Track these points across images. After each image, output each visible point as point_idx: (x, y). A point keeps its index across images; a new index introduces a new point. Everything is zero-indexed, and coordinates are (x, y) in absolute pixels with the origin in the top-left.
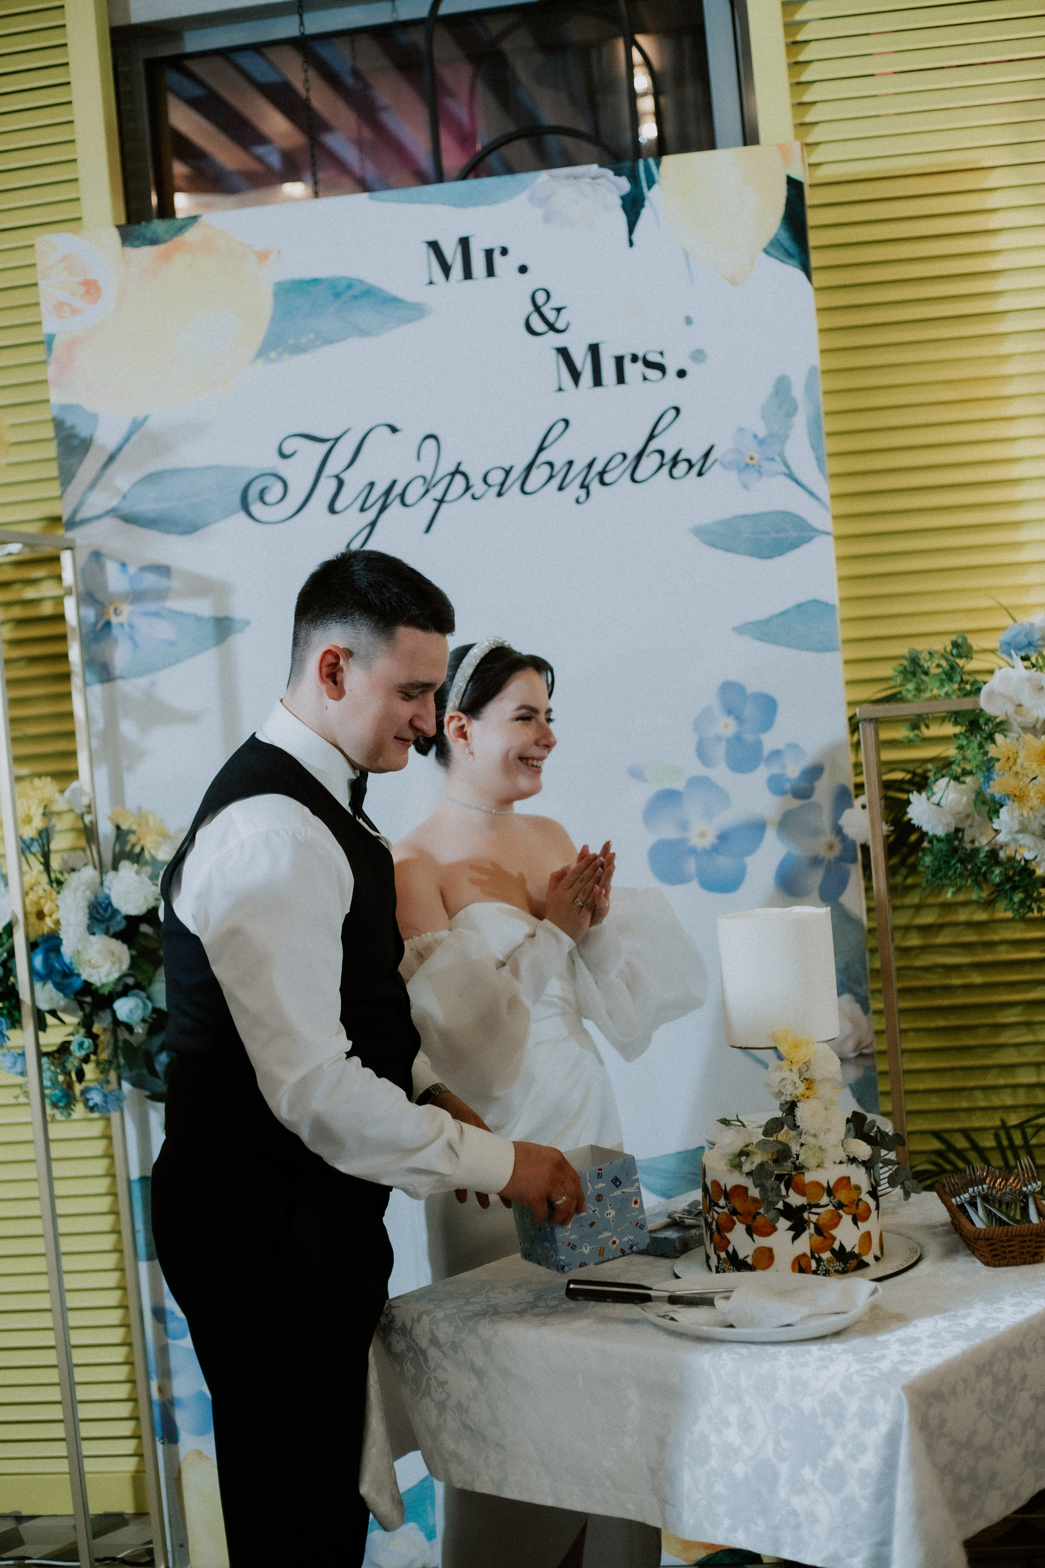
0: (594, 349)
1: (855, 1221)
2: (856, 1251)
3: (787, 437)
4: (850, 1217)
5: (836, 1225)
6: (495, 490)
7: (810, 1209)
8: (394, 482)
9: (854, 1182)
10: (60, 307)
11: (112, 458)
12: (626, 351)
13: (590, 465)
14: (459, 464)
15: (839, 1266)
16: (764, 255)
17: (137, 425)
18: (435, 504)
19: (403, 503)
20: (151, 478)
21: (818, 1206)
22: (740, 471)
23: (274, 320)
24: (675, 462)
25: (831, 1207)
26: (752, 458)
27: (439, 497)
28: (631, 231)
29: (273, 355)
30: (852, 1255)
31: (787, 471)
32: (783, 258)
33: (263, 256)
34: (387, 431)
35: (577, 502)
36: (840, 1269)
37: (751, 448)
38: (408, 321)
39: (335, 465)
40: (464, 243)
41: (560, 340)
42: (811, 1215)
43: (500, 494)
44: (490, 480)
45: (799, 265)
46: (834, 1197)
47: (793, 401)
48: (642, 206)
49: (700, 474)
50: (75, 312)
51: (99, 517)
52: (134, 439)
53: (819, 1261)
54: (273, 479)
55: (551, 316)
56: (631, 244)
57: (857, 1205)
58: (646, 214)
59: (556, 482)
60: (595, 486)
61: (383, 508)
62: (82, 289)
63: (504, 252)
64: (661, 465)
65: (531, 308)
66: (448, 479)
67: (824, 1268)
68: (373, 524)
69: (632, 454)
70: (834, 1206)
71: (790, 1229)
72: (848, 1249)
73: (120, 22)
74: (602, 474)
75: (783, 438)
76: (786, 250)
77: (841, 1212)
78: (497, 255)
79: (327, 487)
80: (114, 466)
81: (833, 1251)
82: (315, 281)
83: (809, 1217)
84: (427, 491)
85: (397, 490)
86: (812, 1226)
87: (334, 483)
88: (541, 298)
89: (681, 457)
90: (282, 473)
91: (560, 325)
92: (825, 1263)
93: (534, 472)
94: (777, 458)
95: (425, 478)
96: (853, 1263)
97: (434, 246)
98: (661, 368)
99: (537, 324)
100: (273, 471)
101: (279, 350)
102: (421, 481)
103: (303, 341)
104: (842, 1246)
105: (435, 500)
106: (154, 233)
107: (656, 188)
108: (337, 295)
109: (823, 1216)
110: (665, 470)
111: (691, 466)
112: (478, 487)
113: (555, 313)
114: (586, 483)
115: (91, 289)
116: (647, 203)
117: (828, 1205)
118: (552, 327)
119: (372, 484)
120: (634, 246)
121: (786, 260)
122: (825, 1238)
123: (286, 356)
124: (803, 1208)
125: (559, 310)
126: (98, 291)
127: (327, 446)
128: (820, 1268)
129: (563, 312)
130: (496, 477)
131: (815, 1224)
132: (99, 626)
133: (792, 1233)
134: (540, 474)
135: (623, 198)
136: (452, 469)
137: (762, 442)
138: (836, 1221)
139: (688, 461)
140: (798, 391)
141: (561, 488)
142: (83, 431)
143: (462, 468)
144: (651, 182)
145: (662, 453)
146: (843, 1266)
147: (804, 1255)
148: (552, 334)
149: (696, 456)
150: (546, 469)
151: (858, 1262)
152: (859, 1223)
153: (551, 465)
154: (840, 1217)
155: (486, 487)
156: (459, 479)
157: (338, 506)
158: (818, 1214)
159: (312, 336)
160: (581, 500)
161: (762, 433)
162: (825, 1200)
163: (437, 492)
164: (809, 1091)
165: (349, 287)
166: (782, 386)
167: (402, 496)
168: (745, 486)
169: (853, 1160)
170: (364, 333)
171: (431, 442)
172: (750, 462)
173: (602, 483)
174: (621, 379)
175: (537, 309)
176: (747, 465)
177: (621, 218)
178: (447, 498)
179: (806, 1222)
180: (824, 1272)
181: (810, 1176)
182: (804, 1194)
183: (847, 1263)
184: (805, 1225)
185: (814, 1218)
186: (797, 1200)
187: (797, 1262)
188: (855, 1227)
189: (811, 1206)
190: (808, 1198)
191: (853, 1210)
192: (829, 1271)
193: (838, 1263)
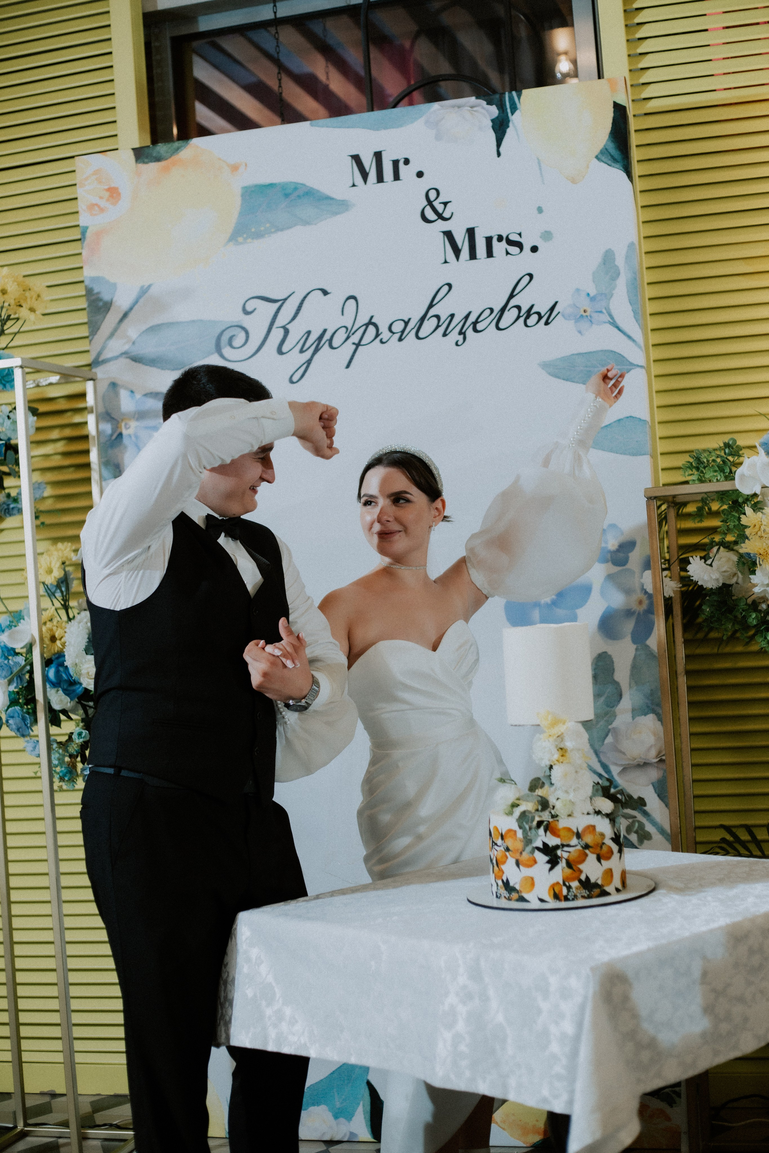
0: (471, 232)
1: (599, 859)
2: (600, 882)
3: (612, 295)
4: (594, 856)
5: (583, 861)
6: (397, 336)
7: (563, 848)
8: (325, 331)
9: (599, 829)
10: (92, 207)
11: (125, 315)
12: (493, 233)
13: (467, 317)
14: (372, 317)
15: (585, 893)
16: (595, 160)
17: (144, 291)
18: (354, 347)
19: (331, 347)
20: (153, 329)
21: (568, 846)
22: (577, 321)
23: (242, 214)
24: (529, 314)
25: (579, 848)
26: (585, 311)
27: (357, 342)
28: (499, 145)
29: (240, 239)
30: (596, 885)
31: (611, 321)
32: (609, 162)
33: (235, 168)
34: (320, 292)
35: (457, 344)
36: (586, 895)
37: (585, 304)
38: (336, 214)
39: (283, 319)
40: (378, 156)
41: (445, 226)
42: (563, 853)
43: (400, 339)
44: (394, 329)
45: (621, 168)
46: (582, 840)
47: (617, 268)
48: (508, 127)
49: (547, 323)
50: (102, 210)
51: (116, 358)
52: (142, 301)
53: (569, 888)
54: (239, 330)
55: (440, 208)
56: (499, 154)
57: (601, 847)
58: (510, 132)
59: (441, 330)
60: (470, 332)
61: (316, 350)
62: (107, 194)
63: (407, 162)
64: (519, 317)
65: (426, 203)
66: (364, 328)
67: (573, 894)
68: (309, 362)
69: (497, 309)
70: (582, 847)
71: (548, 862)
72: (593, 880)
73: (150, 9)
74: (475, 324)
75: (608, 296)
76: (612, 156)
77: (587, 851)
78: (401, 164)
79: (277, 334)
80: (126, 321)
81: (580, 881)
82: (271, 185)
83: (562, 855)
84: (348, 338)
85: (327, 336)
86: (564, 861)
87: (282, 332)
88: (432, 195)
89: (533, 311)
90: (245, 325)
91: (446, 215)
92: (574, 890)
93: (426, 323)
94: (604, 311)
95: (347, 329)
96: (597, 891)
97: (357, 159)
98: (519, 245)
99: (430, 214)
100: (239, 324)
101: (245, 236)
102: (344, 329)
103: (262, 229)
104: (587, 878)
105: (354, 344)
106: (159, 153)
107: (517, 113)
108: (287, 196)
109: (573, 853)
110: (522, 320)
111: (540, 317)
112: (385, 334)
113: (442, 206)
114: (463, 331)
115: (114, 193)
116: (511, 124)
117: (577, 845)
118: (440, 216)
119: (309, 333)
120: (501, 157)
121: (613, 164)
122: (574, 870)
123: (249, 240)
124: (557, 847)
125: (445, 204)
126: (119, 194)
127: (278, 305)
128: (570, 894)
129: (449, 205)
130: (398, 327)
131: (566, 859)
132: (114, 437)
133: (548, 865)
134: (430, 324)
135: (493, 121)
136: (366, 321)
137: (593, 299)
138: (583, 857)
139: (539, 314)
140: (620, 261)
141: (445, 335)
142: (106, 297)
143: (373, 320)
144: (514, 109)
145: (519, 308)
146: (588, 893)
147: (558, 883)
148: (440, 220)
149: (544, 310)
150: (434, 320)
151: (601, 890)
152: (602, 861)
153: (438, 317)
154: (587, 855)
155: (391, 334)
156: (371, 328)
157: (285, 349)
158: (569, 852)
159: (268, 225)
160: (459, 343)
161: (593, 292)
162: (574, 841)
163: (355, 338)
164: (563, 758)
165: (296, 189)
166: (608, 257)
167: (330, 340)
168: (580, 332)
169: (598, 813)
170: (306, 223)
171: (352, 302)
172: (584, 314)
173: (475, 330)
174: (490, 254)
175: (430, 203)
176: (582, 316)
177: (492, 136)
178: (363, 343)
179: (559, 857)
180: (573, 897)
181: (563, 823)
182: (558, 836)
183: (592, 891)
184: (559, 860)
185: (565, 855)
186: (552, 841)
187: (552, 889)
188: (599, 864)
189: (563, 846)
190: (561, 840)
191: (598, 851)
192: (577, 896)
193: (584, 891)
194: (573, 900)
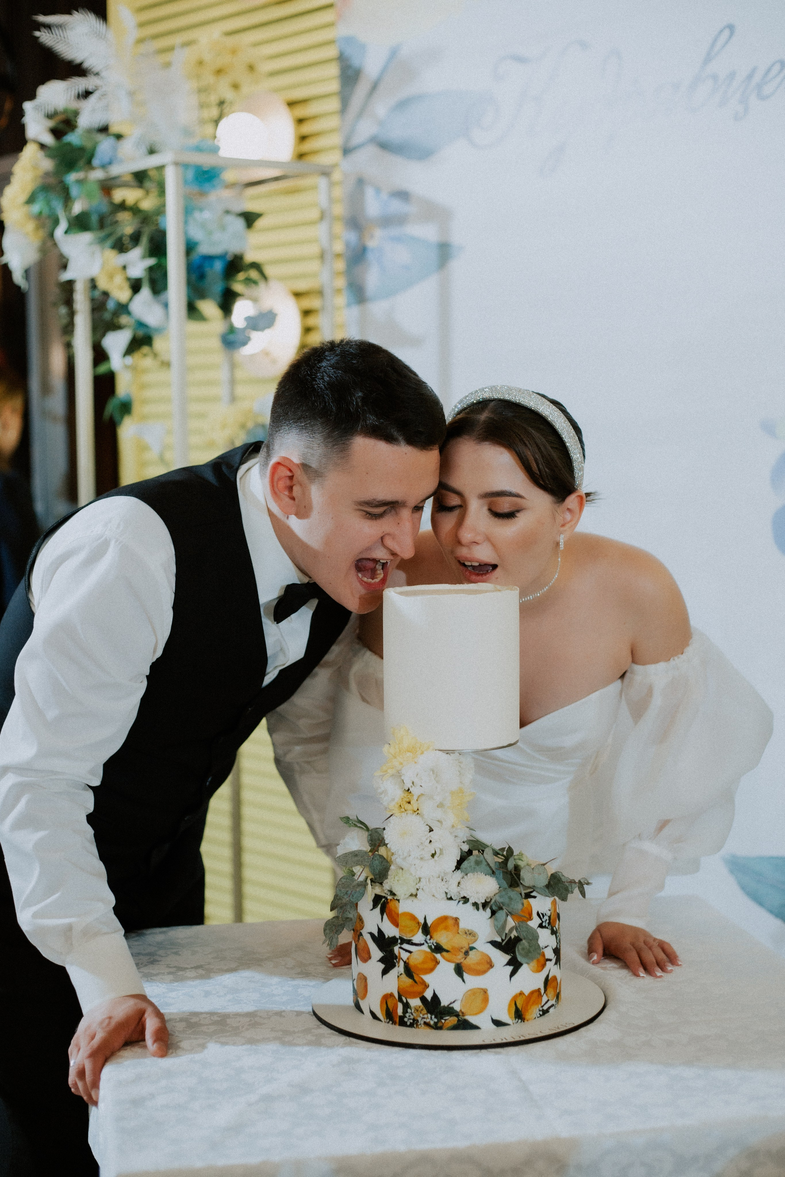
1: (459, 970)
2: (457, 1007)
4: (451, 967)
5: (432, 970)
7: (401, 943)
9: (462, 925)
13: (750, 77)
15: (432, 1020)
17: (393, 54)
20: (402, 104)
21: (409, 942)
25: (425, 948)
30: (450, 1011)
36: (432, 1023)
42: (401, 951)
46: (431, 937)
51: (363, 145)
52: (390, 67)
53: (406, 1006)
57: (466, 953)
59: (719, 96)
60: (753, 100)
67: (412, 1017)
70: (430, 947)
71: (381, 960)
72: (444, 1002)
74: (760, 86)
77: (438, 956)
80: (376, 95)
81: (423, 999)
83: (399, 953)
86: (402, 964)
90: (495, 96)
92: (413, 1011)
93: (700, 86)
96: (452, 1020)
100: (489, 94)
104: (435, 997)
109: (415, 956)
114: (745, 97)
117: (423, 944)
122: (415, 982)
124: (393, 941)
128: (407, 1015)
131: (405, 962)
132: (359, 250)
133: (382, 966)
138: (431, 965)
142: (356, 62)
146: (436, 1020)
147: (391, 995)
151: (459, 1020)
152: (467, 976)
153: (714, 77)
154: (437, 963)
158: (410, 952)
160: (739, 116)
162: (419, 937)
169: (465, 900)
173: (760, 96)
179: (396, 957)
180: (411, 1021)
181: (404, 906)
182: (396, 924)
183: (442, 1018)
184: (395, 961)
185: (404, 955)
186: (390, 931)
187: (385, 1001)
188: (460, 979)
189: (403, 941)
190: (400, 931)
191: (459, 958)
192: (418, 1021)
193: (429, 1015)
194: (411, 1025)
